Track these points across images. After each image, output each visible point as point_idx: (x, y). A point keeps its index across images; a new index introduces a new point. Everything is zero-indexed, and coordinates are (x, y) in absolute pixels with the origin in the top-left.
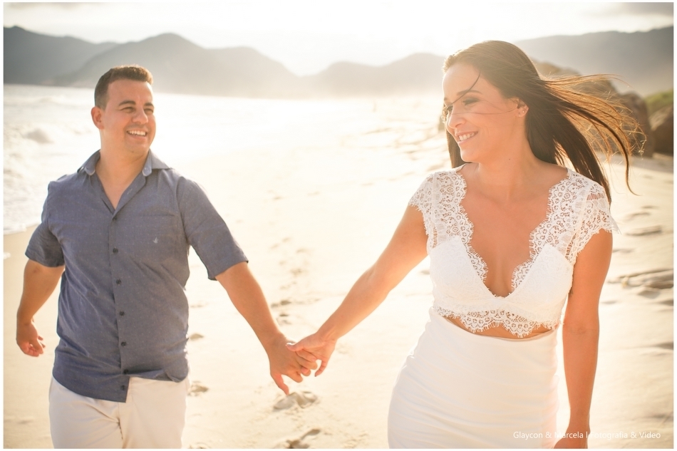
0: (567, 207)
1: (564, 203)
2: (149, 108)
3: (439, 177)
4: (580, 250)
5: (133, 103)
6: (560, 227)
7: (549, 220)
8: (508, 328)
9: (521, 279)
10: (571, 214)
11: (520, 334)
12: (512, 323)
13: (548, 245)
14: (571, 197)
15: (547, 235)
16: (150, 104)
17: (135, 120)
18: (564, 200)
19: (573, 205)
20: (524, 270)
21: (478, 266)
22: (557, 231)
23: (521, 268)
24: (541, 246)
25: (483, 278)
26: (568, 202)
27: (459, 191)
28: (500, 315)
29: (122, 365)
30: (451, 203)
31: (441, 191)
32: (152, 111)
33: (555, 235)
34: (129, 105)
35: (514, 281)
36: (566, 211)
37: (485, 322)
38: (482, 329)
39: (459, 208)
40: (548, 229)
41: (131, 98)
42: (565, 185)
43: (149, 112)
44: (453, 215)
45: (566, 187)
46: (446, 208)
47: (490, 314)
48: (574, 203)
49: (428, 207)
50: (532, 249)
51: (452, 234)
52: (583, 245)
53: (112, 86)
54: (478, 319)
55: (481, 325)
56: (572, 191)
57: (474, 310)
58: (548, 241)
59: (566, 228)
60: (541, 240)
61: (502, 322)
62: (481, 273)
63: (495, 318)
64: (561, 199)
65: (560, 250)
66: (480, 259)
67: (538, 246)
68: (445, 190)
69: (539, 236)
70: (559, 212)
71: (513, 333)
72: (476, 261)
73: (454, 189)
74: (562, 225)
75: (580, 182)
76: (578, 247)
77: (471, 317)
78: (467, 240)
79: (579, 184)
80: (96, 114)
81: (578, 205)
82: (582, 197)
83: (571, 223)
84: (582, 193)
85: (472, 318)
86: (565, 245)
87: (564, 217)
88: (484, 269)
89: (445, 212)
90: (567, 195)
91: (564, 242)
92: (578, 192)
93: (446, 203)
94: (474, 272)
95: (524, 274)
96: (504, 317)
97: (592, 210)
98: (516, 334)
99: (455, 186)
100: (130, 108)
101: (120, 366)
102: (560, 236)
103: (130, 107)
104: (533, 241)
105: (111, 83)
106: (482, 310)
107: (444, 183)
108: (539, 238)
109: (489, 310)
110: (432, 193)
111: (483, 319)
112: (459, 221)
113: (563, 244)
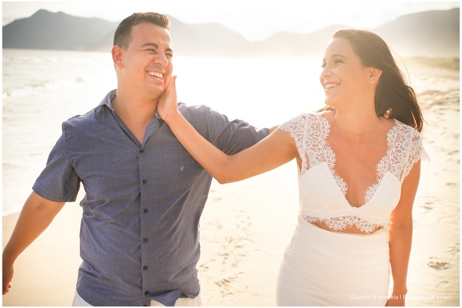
0: (399, 146)
1: (397, 144)
2: (168, 53)
3: (310, 117)
4: (407, 175)
5: (156, 46)
6: (396, 160)
7: (388, 155)
8: (358, 227)
9: (371, 196)
10: (402, 151)
11: (367, 231)
12: (361, 224)
13: (388, 173)
14: (401, 139)
15: (387, 165)
16: (169, 50)
17: (156, 61)
18: (396, 141)
19: (403, 144)
20: (373, 190)
21: (341, 185)
22: (394, 162)
23: (371, 188)
24: (384, 173)
25: (344, 193)
26: (399, 143)
27: (325, 130)
28: (353, 219)
29: (144, 287)
30: (318, 138)
31: (312, 127)
32: (171, 56)
33: (392, 165)
34: (152, 47)
35: (366, 197)
36: (399, 149)
37: (342, 224)
38: (341, 229)
39: (325, 142)
40: (388, 162)
41: (155, 41)
42: (395, 130)
43: (169, 56)
44: (320, 146)
45: (397, 132)
46: (315, 140)
47: (346, 218)
48: (404, 143)
49: (300, 137)
50: (378, 175)
51: (320, 161)
52: (409, 171)
53: (135, 29)
54: (338, 222)
55: (340, 226)
56: (402, 135)
57: (335, 216)
58: (388, 170)
59: (400, 160)
60: (383, 169)
61: (354, 224)
62: (343, 190)
63: (350, 221)
64: (394, 140)
65: (396, 176)
66: (342, 180)
67: (382, 173)
68: (315, 127)
69: (381, 166)
70: (394, 149)
71: (362, 230)
72: (339, 181)
73: (321, 128)
74: (397, 159)
75: (406, 128)
76: (406, 173)
77: (332, 221)
78: (331, 165)
79: (405, 130)
80: (117, 53)
81: (407, 145)
82: (409, 139)
83: (403, 157)
84: (409, 136)
85: (334, 222)
86: (399, 172)
87: (397, 153)
88: (345, 187)
89: (313, 143)
90: (398, 138)
91: (398, 170)
92: (406, 135)
93: (315, 137)
94: (339, 189)
95: (373, 192)
96: (356, 221)
97: (415, 148)
98: (364, 231)
99: (322, 126)
100: (153, 50)
101: (141, 288)
102: (396, 166)
103: (153, 48)
104: (378, 170)
105: (135, 25)
106: (340, 216)
107: (314, 122)
108: (381, 167)
109: (345, 215)
110: (305, 128)
111: (341, 222)
112: (325, 152)
113: (398, 171)
